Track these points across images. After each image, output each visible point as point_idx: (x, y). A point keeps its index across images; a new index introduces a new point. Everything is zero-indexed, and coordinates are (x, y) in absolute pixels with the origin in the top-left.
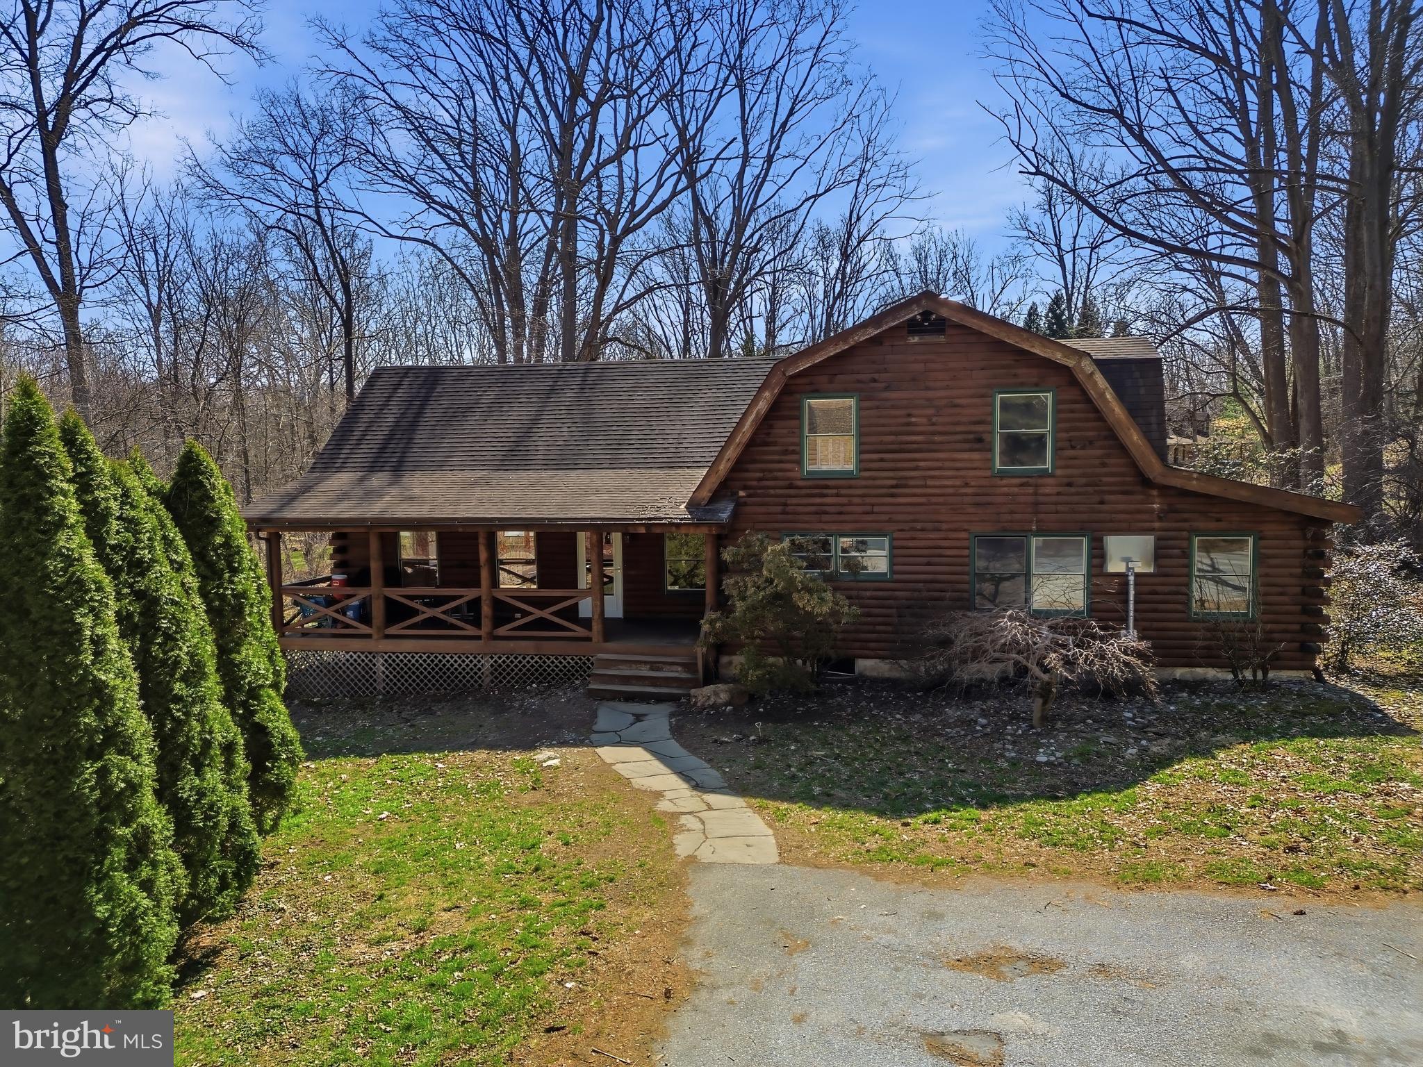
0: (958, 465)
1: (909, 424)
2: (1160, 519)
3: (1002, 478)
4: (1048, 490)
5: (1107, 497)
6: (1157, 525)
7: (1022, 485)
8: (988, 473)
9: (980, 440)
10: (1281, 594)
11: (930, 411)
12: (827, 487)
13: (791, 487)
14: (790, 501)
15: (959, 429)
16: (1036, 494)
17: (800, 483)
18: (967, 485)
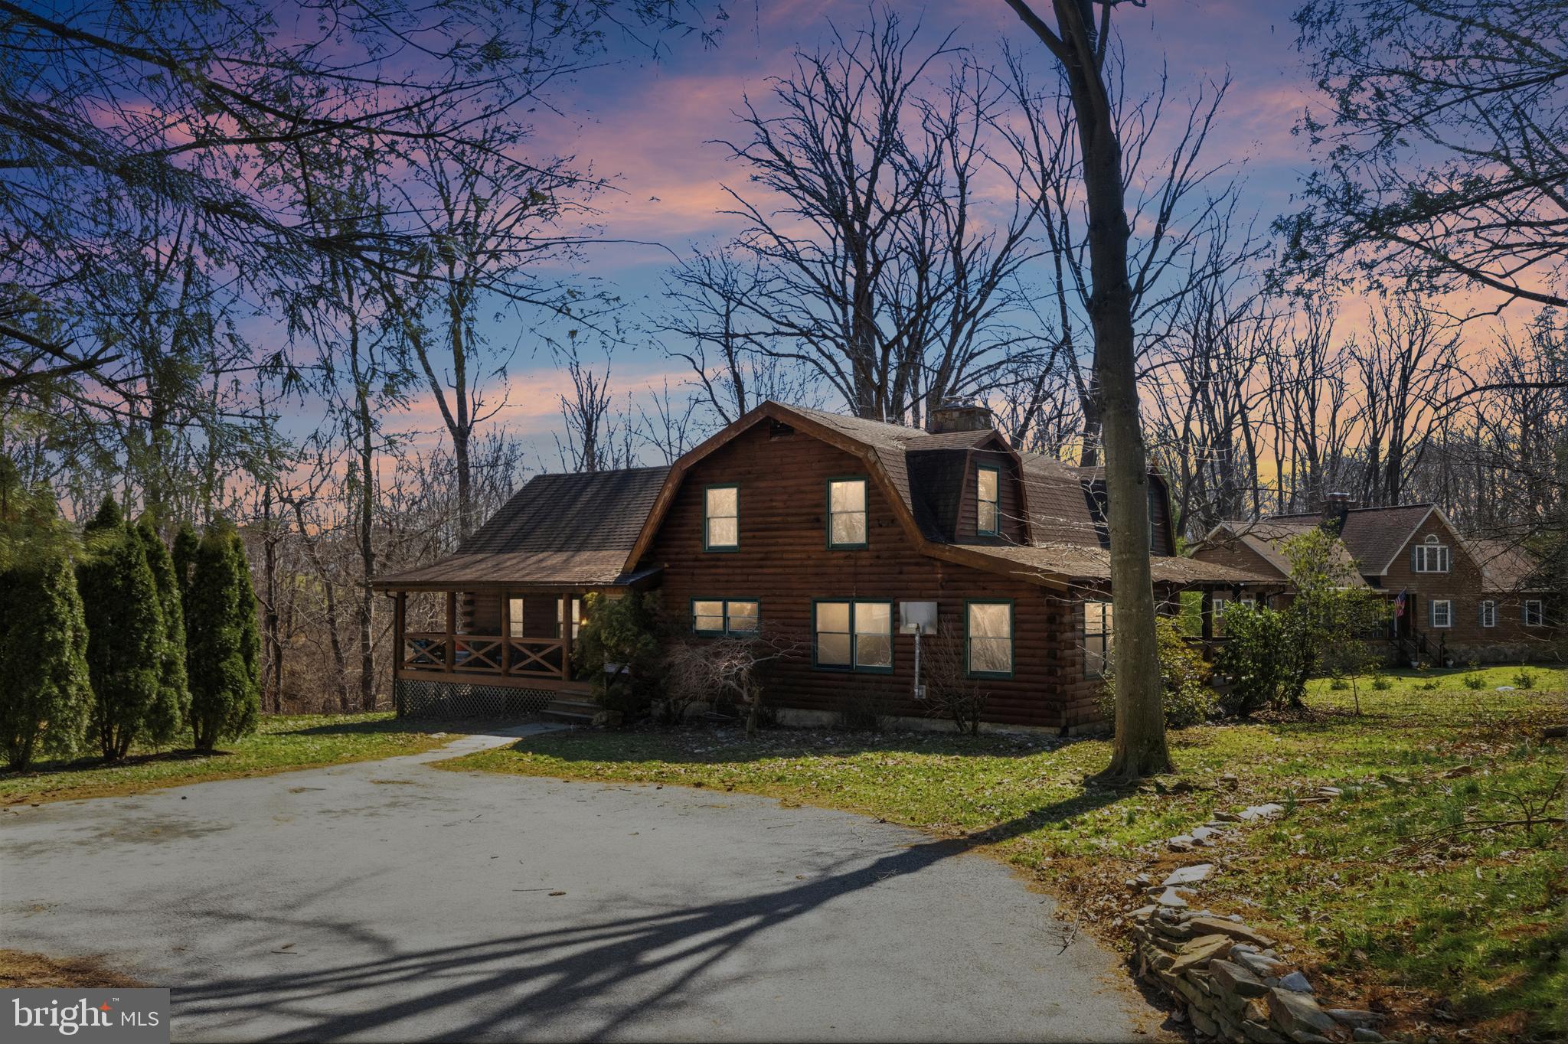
0: (804, 541)
1: (772, 508)
2: (943, 588)
3: (833, 552)
4: (864, 562)
5: (906, 569)
6: (940, 592)
7: (846, 558)
8: (822, 548)
9: (818, 520)
10: (1033, 656)
11: (785, 497)
12: (719, 560)
13: (696, 560)
14: (697, 571)
15: (804, 511)
16: (855, 566)
17: (702, 557)
18: (809, 558)
